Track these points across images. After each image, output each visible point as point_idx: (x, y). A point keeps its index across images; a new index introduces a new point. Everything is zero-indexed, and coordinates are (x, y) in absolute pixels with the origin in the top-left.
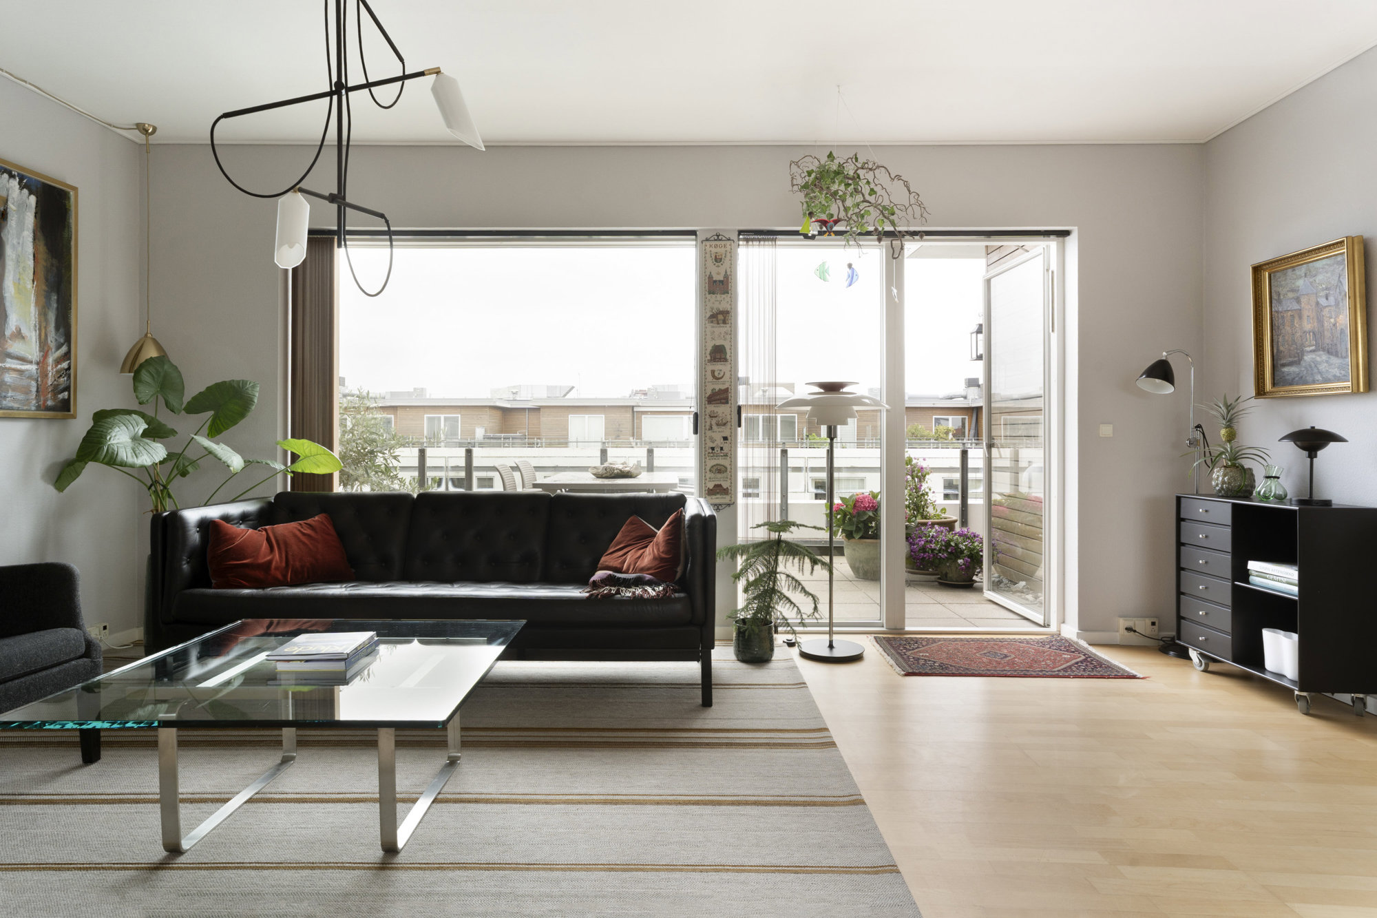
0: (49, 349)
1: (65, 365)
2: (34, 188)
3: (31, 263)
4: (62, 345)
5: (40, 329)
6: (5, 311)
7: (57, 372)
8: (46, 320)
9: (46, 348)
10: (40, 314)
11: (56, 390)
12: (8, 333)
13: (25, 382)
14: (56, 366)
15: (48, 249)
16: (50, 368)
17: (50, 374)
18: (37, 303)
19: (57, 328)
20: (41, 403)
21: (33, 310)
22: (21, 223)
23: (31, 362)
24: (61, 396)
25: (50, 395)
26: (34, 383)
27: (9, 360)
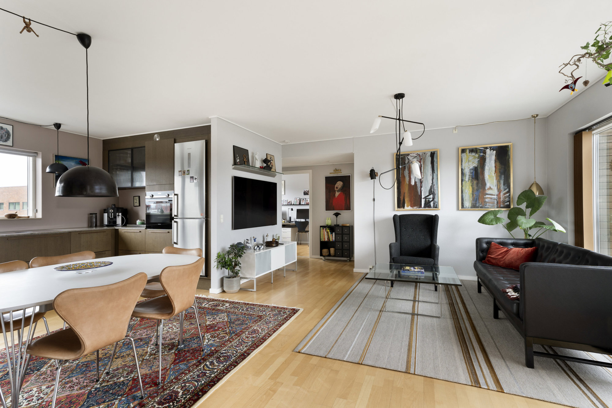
0: (501, 191)
1: (508, 195)
2: (495, 149)
3: (494, 169)
4: (507, 189)
5: (498, 186)
6: (486, 183)
7: (504, 197)
8: (500, 183)
9: (500, 191)
10: (497, 182)
11: (504, 202)
12: (486, 188)
13: (493, 201)
14: (504, 195)
15: (500, 163)
16: (501, 196)
17: (502, 198)
18: (496, 179)
19: (504, 185)
20: (499, 206)
21: (495, 181)
22: (490, 160)
23: (495, 195)
24: (506, 204)
25: (502, 204)
26: (496, 201)
27: (487, 195)
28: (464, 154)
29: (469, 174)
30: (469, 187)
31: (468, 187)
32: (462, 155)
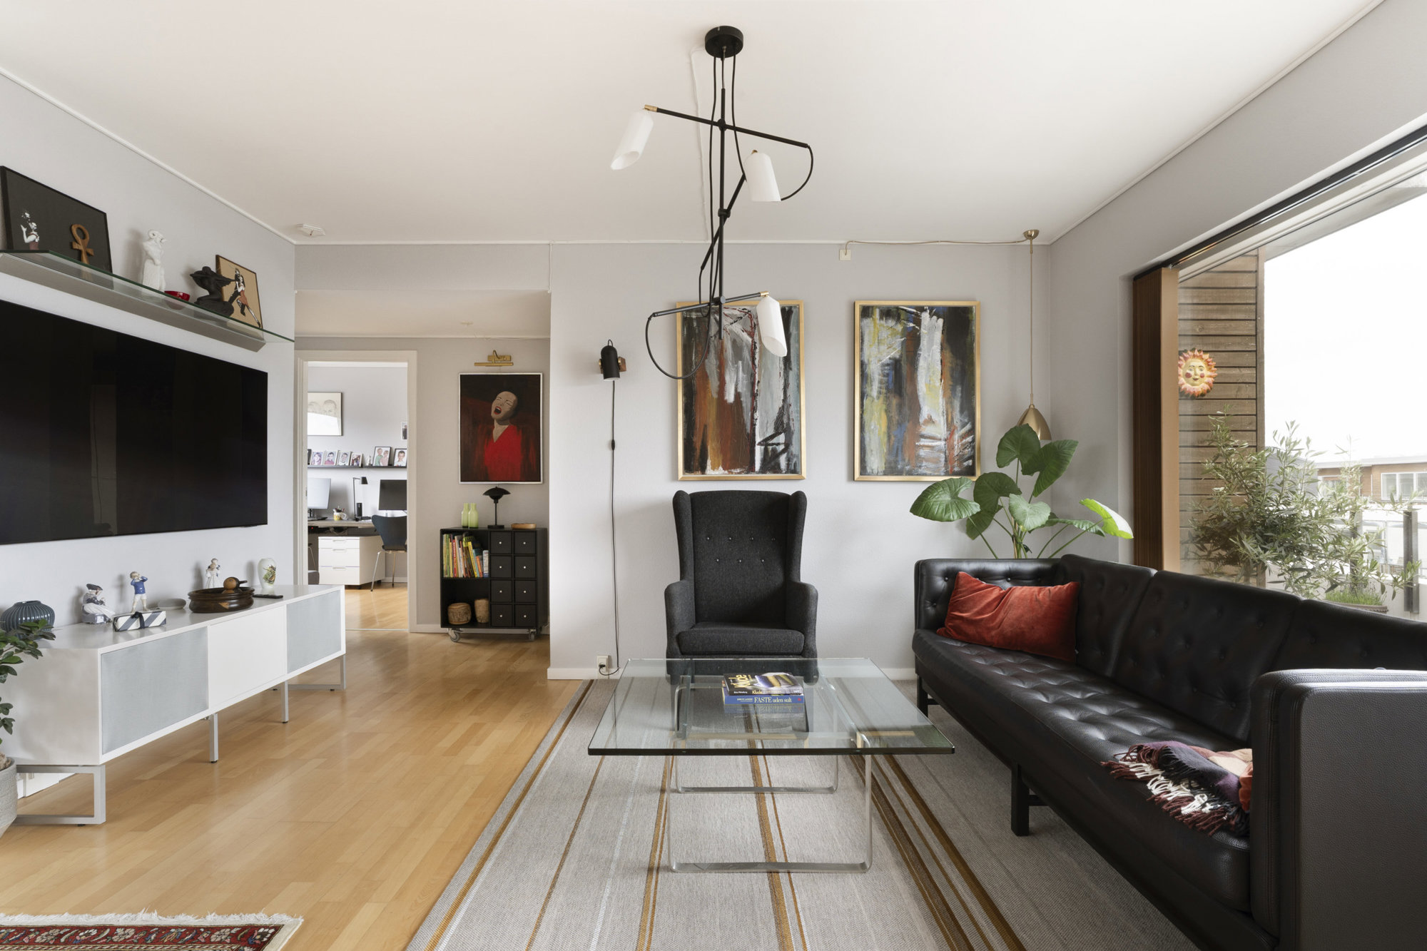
0: (955, 428)
1: (969, 439)
2: (941, 313)
3: (939, 367)
4: (967, 424)
5: (947, 414)
6: (919, 405)
7: (962, 445)
8: (952, 407)
9: (952, 428)
10: (947, 403)
11: (962, 459)
12: (921, 421)
13: (936, 454)
14: (962, 440)
15: (953, 353)
16: (956, 443)
17: (956, 447)
18: (944, 395)
19: (962, 411)
20: (949, 469)
21: (941, 401)
22: (931, 342)
23: (940, 440)
24: (965, 464)
25: (956, 463)
26: (943, 455)
27: (922, 439)
28: (867, 321)
29: (880, 377)
30: (880, 414)
31: (876, 415)
32: (862, 324)
